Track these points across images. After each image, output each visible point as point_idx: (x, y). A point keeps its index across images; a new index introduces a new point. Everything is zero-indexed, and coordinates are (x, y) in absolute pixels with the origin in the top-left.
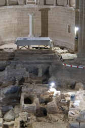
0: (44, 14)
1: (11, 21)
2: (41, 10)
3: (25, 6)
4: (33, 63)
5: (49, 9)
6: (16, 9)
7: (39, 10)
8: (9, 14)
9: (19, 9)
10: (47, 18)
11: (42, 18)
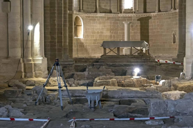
0: (144, 23)
1: (102, 32)
2: (140, 20)
3: (120, 15)
4: (121, 66)
5: (151, 18)
6: (109, 18)
7: (138, 20)
8: (100, 23)
9: (112, 18)
10: (148, 29)
11: (141, 29)
